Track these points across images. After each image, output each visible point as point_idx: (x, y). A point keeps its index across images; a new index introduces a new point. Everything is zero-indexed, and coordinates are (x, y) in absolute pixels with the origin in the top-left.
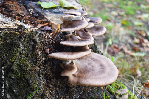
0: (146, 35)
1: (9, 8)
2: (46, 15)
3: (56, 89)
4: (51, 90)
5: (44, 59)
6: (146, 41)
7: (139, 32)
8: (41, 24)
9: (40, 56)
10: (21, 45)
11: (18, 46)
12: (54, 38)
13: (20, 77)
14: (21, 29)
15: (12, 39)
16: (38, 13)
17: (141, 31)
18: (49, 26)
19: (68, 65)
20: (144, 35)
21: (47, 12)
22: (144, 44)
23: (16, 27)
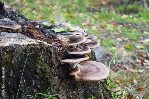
0: (147, 56)
1: (32, 33)
2: (58, 36)
3: (67, 86)
4: (63, 86)
5: (57, 64)
6: (146, 61)
7: (141, 54)
8: (54, 42)
9: (54, 62)
10: (42, 55)
11: (40, 56)
12: (63, 50)
13: (42, 77)
14: (41, 45)
15: (36, 51)
16: (52, 36)
17: (142, 53)
18: (60, 43)
19: (74, 69)
20: (145, 56)
21: (58, 34)
22: (145, 64)
23: (38, 43)
